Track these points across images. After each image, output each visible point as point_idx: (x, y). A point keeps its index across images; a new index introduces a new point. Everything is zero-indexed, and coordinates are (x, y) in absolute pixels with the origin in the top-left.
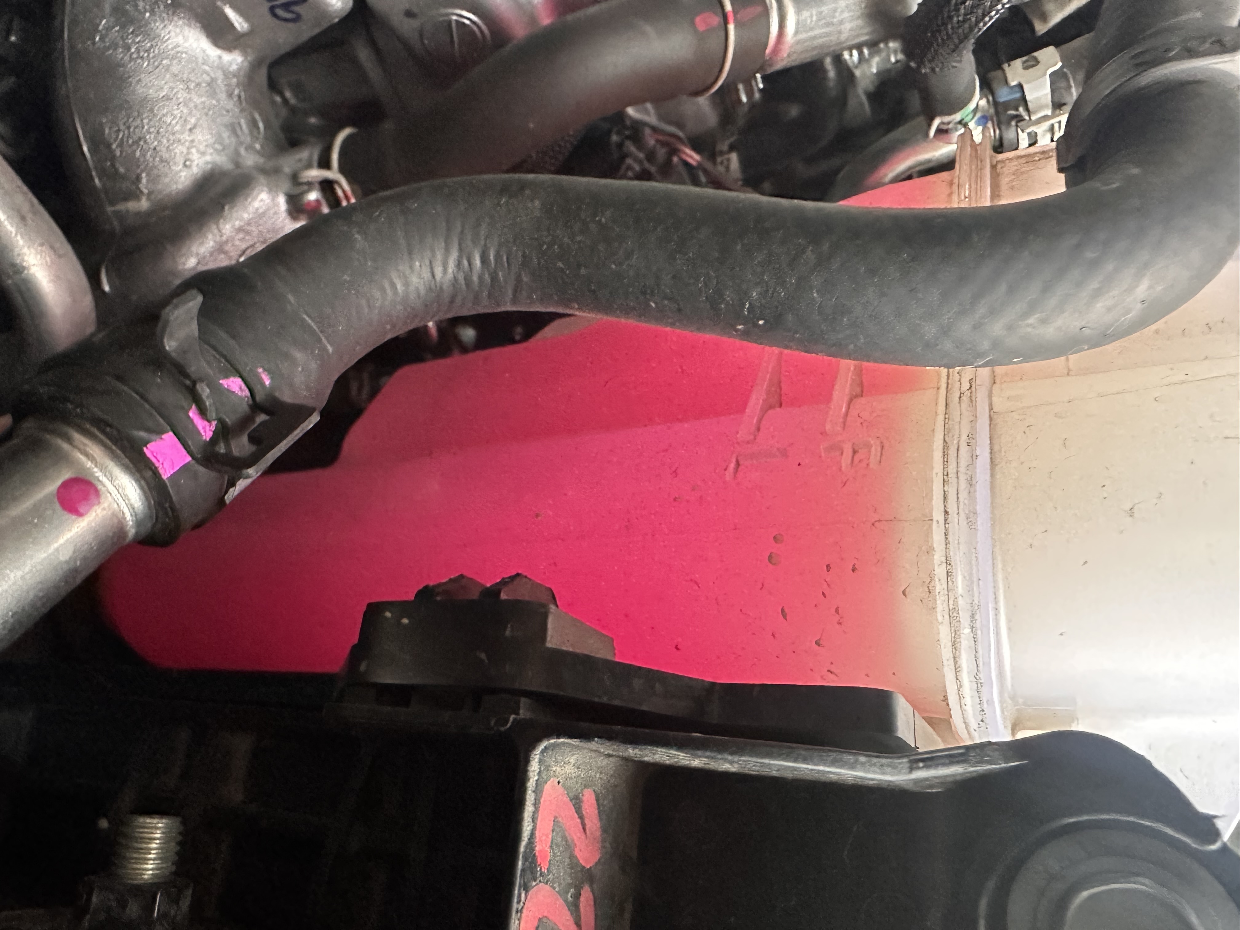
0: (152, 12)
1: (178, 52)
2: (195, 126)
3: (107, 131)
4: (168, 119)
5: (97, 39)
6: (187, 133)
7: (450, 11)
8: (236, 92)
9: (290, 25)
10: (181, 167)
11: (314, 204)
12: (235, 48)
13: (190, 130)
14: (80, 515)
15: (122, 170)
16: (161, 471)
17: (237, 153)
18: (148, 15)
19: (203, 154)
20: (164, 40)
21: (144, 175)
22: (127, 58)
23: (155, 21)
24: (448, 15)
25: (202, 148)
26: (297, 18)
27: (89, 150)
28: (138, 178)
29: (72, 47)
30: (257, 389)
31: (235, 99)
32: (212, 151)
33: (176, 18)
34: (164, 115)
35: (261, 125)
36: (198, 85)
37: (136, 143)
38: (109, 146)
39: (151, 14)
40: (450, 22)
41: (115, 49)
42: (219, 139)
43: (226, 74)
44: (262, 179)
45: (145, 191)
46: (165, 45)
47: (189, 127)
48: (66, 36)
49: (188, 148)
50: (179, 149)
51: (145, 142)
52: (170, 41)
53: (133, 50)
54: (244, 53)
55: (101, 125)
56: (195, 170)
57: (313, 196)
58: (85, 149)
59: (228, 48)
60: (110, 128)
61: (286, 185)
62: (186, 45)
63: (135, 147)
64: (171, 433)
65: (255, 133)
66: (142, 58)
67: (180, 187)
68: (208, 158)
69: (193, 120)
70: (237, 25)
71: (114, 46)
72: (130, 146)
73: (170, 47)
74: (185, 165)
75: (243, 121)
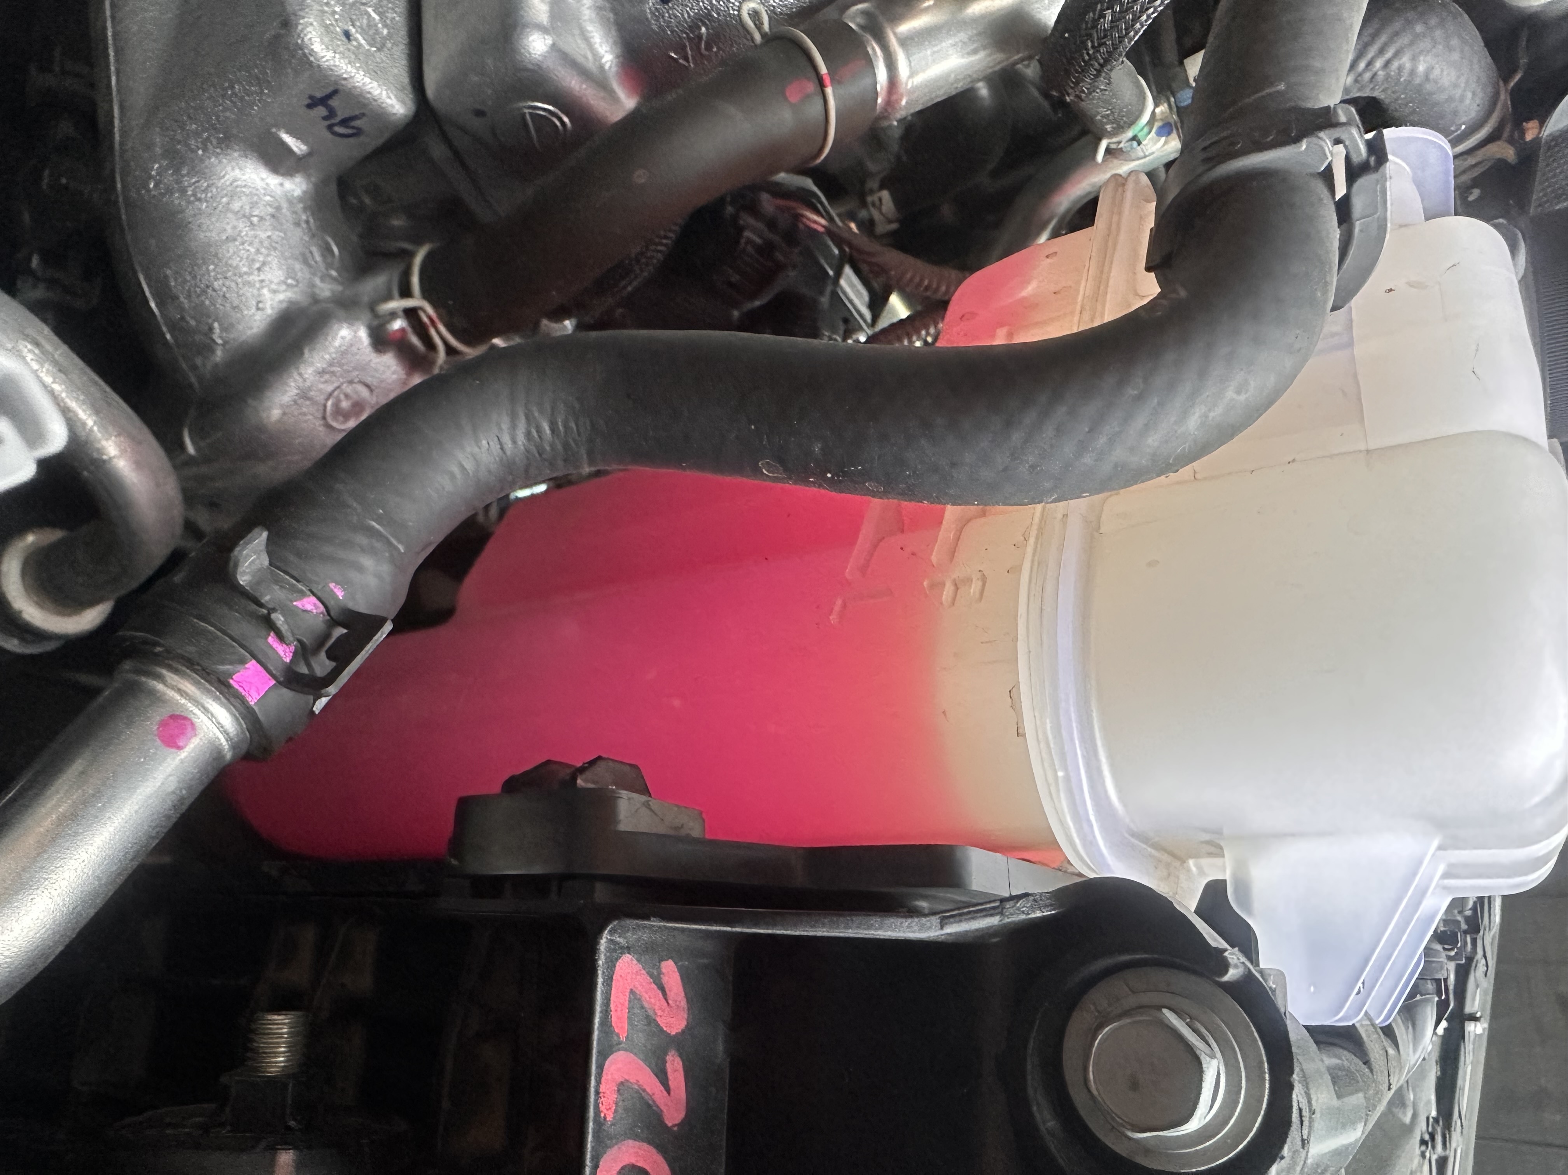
0: (205, 150)
1: (237, 187)
2: (264, 264)
3: (173, 284)
4: (234, 262)
5: (152, 185)
6: (256, 272)
7: (521, 104)
8: (304, 217)
9: (352, 140)
10: (253, 310)
11: (398, 335)
12: (297, 171)
13: (259, 269)
14: (179, 748)
15: (193, 323)
16: (249, 699)
17: (312, 285)
18: (200, 152)
19: (275, 292)
20: (222, 174)
21: (216, 325)
22: (183, 203)
23: (210, 158)
24: (520, 109)
25: (274, 287)
26: (358, 132)
27: (157, 306)
28: (211, 329)
29: (126, 198)
30: (331, 603)
31: (304, 226)
32: (284, 287)
33: (229, 151)
34: (230, 258)
35: (336, 250)
36: (261, 219)
37: (204, 292)
38: (175, 298)
39: (203, 151)
40: (524, 114)
41: (172, 194)
42: (290, 273)
43: (290, 202)
44: (341, 313)
45: (220, 341)
46: (222, 181)
47: (257, 265)
48: (119, 186)
49: (259, 290)
50: (249, 292)
51: (214, 290)
52: (227, 177)
53: (190, 193)
54: (308, 176)
55: (166, 277)
56: (269, 311)
57: (398, 324)
58: (153, 305)
59: (289, 173)
60: (176, 280)
61: (367, 316)
62: (244, 178)
63: (203, 298)
64: (254, 661)
65: (329, 260)
66: (199, 200)
67: (255, 330)
68: (281, 297)
69: (261, 259)
70: (295, 149)
71: (169, 191)
72: (199, 296)
73: (228, 183)
74: (258, 309)
75: (314, 249)
